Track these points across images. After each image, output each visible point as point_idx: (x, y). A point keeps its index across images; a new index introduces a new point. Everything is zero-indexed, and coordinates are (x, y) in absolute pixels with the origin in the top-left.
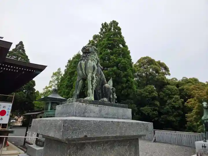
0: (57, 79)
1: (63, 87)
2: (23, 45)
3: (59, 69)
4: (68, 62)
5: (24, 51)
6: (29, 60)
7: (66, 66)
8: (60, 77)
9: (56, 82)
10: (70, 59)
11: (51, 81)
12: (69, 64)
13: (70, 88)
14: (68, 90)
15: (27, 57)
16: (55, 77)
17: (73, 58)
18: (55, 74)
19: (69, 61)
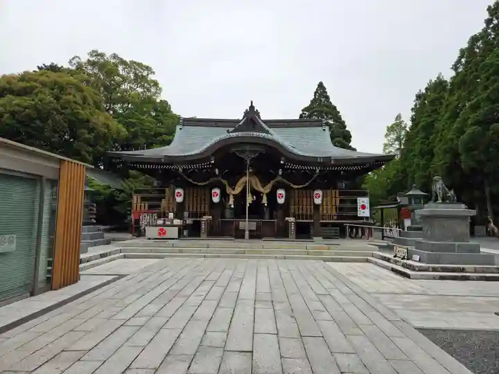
0: (398, 139)
1: (414, 156)
2: (324, 88)
3: (399, 117)
4: (417, 99)
5: (327, 98)
6: (339, 113)
7: (412, 109)
8: (403, 133)
9: (397, 145)
10: (420, 91)
11: (386, 145)
12: (418, 102)
13: (429, 156)
14: (426, 160)
15: (335, 108)
16: (393, 136)
17: (426, 89)
18: (391, 129)
19: (419, 97)
